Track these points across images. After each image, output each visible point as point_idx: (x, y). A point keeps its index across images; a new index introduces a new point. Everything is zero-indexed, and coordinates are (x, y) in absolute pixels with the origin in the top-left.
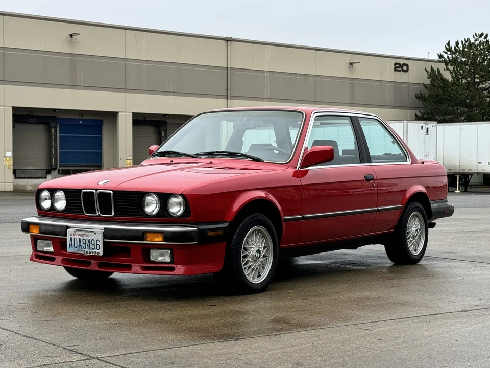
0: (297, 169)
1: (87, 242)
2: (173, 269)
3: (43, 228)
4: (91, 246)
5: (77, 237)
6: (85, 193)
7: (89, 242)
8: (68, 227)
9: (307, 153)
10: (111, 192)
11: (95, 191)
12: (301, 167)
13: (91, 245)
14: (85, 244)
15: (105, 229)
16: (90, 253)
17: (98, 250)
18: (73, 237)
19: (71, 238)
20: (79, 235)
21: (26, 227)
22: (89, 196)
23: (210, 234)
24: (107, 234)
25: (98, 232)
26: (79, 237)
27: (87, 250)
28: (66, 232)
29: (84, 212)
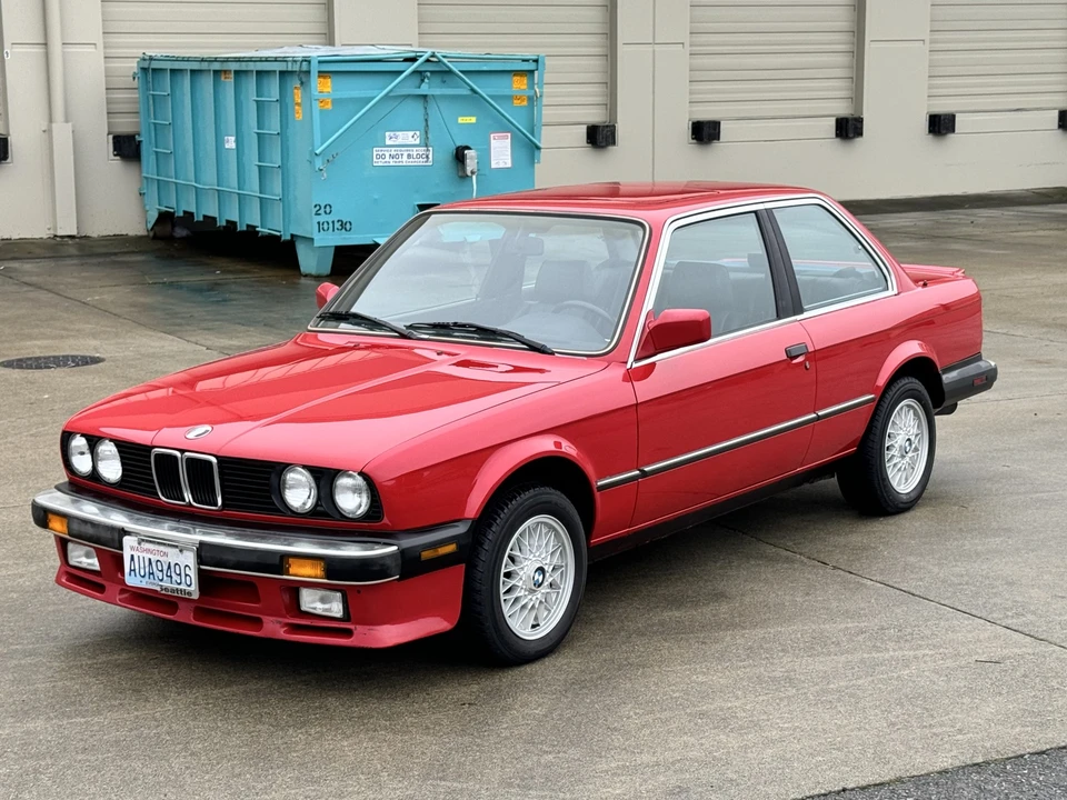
0: (629, 366)
1: (165, 568)
2: (348, 633)
3: (76, 527)
4: (175, 577)
5: (145, 554)
6: (158, 456)
7: (169, 567)
8: (124, 532)
9: (652, 326)
10: (214, 460)
11: (178, 454)
12: (637, 359)
13: (173, 575)
14: (162, 571)
15: (202, 544)
16: (173, 591)
17: (189, 586)
18: (136, 554)
19: (132, 556)
20: (148, 551)
21: (42, 516)
22: (167, 463)
23: (426, 555)
24: (205, 553)
25: (188, 549)
26: (148, 556)
27: (166, 584)
28: (122, 542)
29: (160, 495)
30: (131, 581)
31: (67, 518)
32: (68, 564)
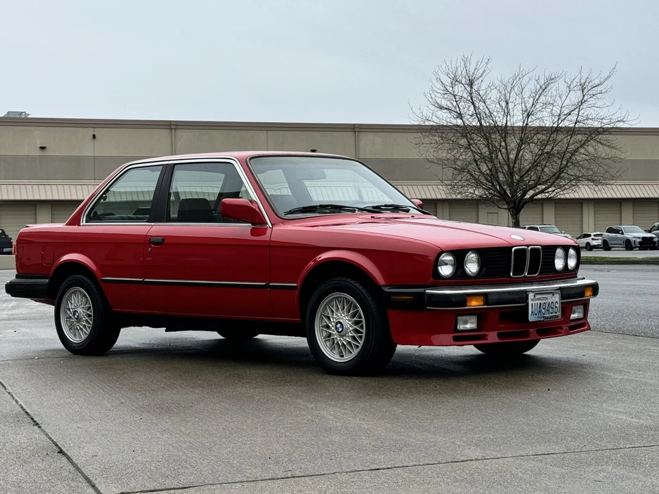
4: (551, 310)
5: (537, 302)
7: (548, 305)
8: (526, 292)
10: (540, 247)
11: (526, 248)
14: (544, 309)
16: (550, 317)
18: (534, 302)
19: (532, 305)
20: (539, 299)
25: (556, 293)
27: (547, 314)
28: (527, 298)
29: (511, 274)
30: (531, 318)
31: (485, 295)
32: (456, 330)
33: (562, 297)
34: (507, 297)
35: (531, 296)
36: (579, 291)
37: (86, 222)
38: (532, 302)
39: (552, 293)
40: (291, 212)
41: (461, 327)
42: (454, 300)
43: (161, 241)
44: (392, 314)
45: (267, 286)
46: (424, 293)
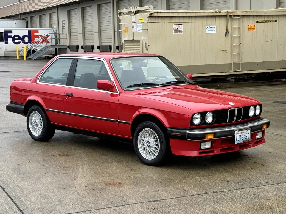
1: (244, 136)
4: (246, 138)
6: (230, 111)
8: (234, 131)
10: (242, 108)
11: (235, 109)
17: (248, 138)
18: (237, 135)
24: (252, 129)
25: (249, 129)
26: (240, 134)
27: (244, 139)
28: (234, 133)
29: (228, 121)
30: (236, 142)
31: (215, 133)
32: (200, 149)
33: (251, 131)
34: (225, 133)
35: (236, 132)
36: (260, 127)
37: (40, 82)
38: (237, 134)
39: (246, 129)
40: (129, 87)
41: (203, 147)
42: (199, 136)
43: (71, 95)
44: (171, 141)
45: (117, 121)
46: (186, 133)
